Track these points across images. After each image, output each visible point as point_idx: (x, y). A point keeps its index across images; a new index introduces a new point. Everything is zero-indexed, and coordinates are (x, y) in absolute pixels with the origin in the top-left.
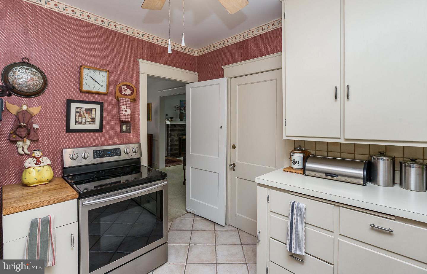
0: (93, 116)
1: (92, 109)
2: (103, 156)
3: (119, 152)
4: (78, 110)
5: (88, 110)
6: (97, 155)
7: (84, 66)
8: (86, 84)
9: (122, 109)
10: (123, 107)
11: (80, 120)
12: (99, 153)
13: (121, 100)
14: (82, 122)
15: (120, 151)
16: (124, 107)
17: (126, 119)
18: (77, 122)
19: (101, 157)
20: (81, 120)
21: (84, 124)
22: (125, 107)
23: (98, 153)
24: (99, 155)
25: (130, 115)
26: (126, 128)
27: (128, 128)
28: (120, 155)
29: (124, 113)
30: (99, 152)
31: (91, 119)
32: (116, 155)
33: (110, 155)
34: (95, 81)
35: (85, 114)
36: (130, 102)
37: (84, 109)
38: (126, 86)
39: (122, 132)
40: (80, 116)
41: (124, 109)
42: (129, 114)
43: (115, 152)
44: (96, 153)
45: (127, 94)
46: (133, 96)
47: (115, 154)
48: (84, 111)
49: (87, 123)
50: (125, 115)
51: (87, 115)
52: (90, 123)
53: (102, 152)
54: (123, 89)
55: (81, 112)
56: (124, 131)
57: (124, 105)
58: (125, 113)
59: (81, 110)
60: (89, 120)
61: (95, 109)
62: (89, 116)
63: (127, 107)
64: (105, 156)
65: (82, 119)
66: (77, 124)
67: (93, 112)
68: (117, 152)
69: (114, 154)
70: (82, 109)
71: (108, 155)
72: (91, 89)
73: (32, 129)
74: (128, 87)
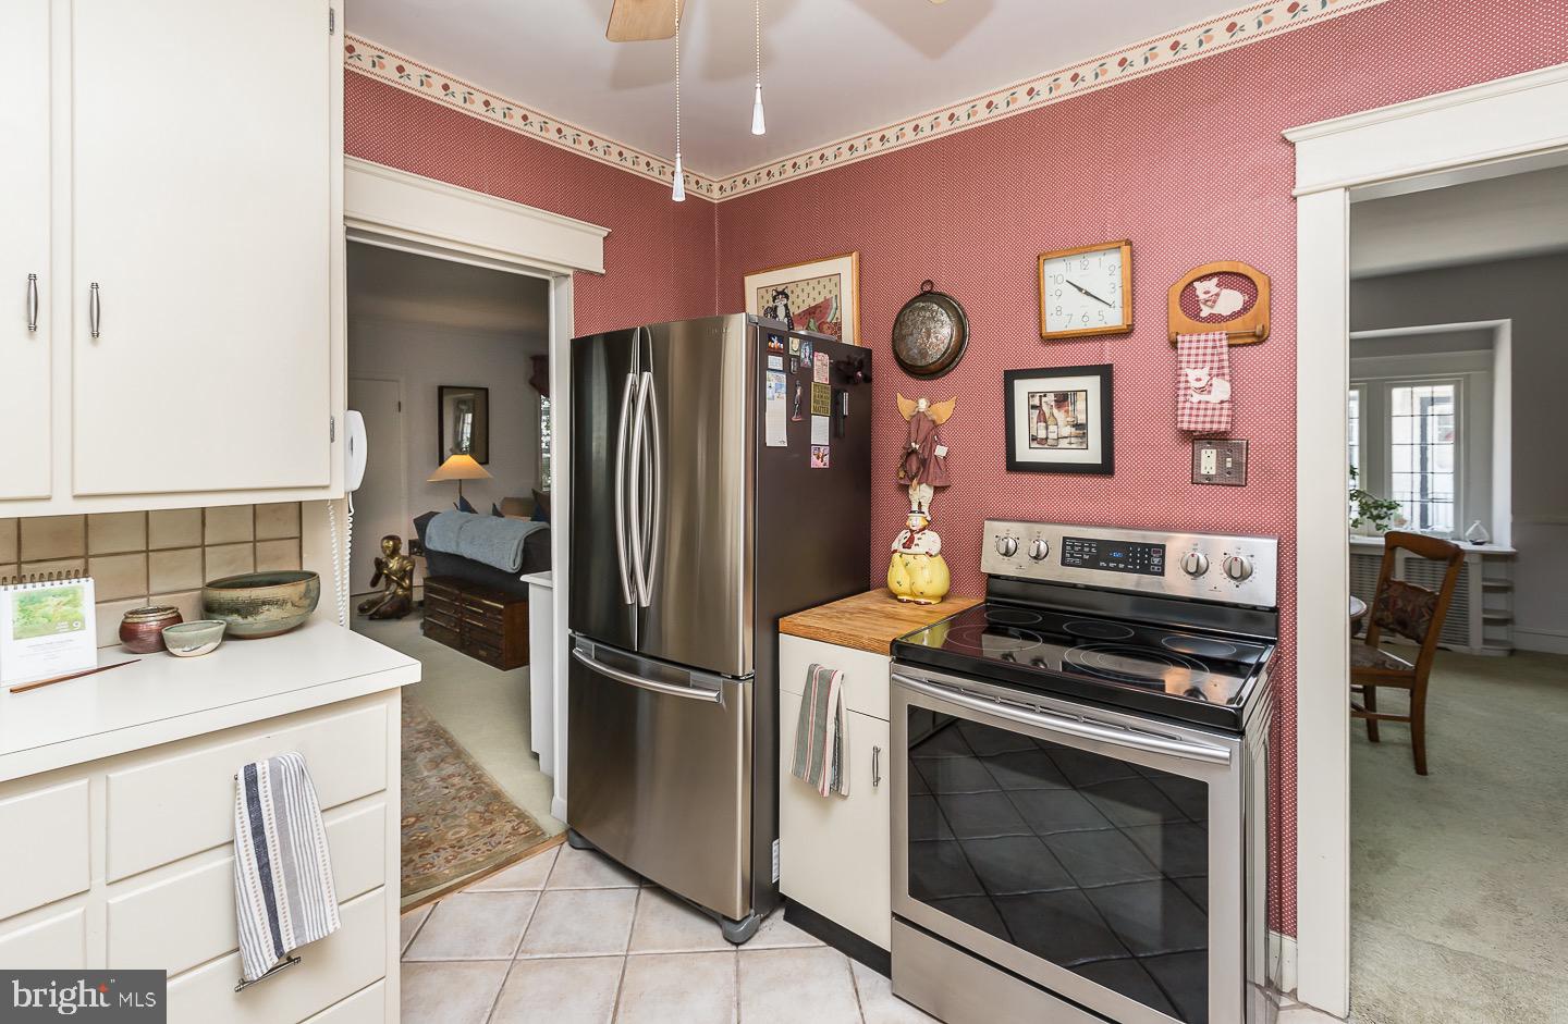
0: (1081, 419)
1: (1075, 392)
2: (1092, 564)
3: (1156, 561)
4: (1036, 401)
5: (1062, 399)
6: (1072, 556)
7: (1045, 254)
8: (1059, 311)
9: (1187, 382)
10: (1192, 374)
11: (1042, 434)
12: (1082, 550)
13: (1186, 345)
14: (1047, 438)
15: (1163, 557)
16: (1194, 375)
17: (1208, 426)
18: (1034, 439)
19: (1085, 564)
20: (1044, 432)
21: (1054, 447)
22: (1203, 373)
23: (1077, 549)
24: (1081, 558)
25: (1226, 405)
26: (1220, 463)
27: (1229, 465)
28: (1162, 574)
29: (1196, 398)
30: (1083, 546)
31: (1073, 429)
32: (1145, 569)
33: (1121, 566)
34: (1087, 293)
35: (1055, 411)
36: (1230, 346)
37: (1051, 397)
38: (1215, 280)
39: (1196, 480)
40: (1042, 418)
41: (1198, 380)
42: (1222, 402)
43: (1142, 558)
44: (1072, 547)
45: (1226, 313)
46: (1256, 318)
47: (1142, 564)
48: (1053, 403)
49: (1063, 443)
50: (1202, 406)
51: (1059, 415)
52: (1071, 443)
53: (1090, 547)
54: (1202, 297)
55: (1045, 408)
56: (1208, 477)
57: (1200, 365)
58: (1204, 397)
59: (1044, 399)
60: (1067, 430)
61: (1086, 391)
62: (1069, 419)
63: (1215, 372)
64: (1101, 564)
65: (1047, 429)
66: (1034, 445)
67: (1080, 405)
68: (1149, 559)
69: (1134, 564)
70: (1045, 396)
71: (1111, 565)
72: (1076, 325)
73: (933, 460)
74: (1229, 278)
